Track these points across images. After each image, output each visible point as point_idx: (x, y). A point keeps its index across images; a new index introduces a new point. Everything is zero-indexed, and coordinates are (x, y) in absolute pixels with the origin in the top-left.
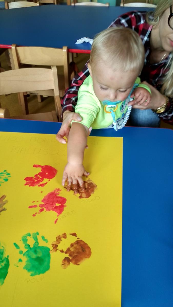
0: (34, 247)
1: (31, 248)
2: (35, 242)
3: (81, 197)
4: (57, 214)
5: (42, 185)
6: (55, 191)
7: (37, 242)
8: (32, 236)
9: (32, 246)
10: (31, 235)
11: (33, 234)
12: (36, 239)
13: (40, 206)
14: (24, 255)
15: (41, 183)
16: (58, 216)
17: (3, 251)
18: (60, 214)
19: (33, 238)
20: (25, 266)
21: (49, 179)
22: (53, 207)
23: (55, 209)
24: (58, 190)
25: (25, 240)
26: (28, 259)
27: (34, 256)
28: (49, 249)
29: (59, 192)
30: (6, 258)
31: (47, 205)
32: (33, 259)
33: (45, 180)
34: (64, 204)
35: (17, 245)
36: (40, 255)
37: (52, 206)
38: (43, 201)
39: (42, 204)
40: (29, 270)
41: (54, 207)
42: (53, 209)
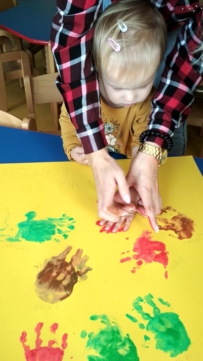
0: (156, 315)
1: (152, 318)
2: (153, 308)
3: (180, 238)
4: (161, 265)
6: (143, 235)
7: (156, 308)
8: (145, 301)
9: (152, 315)
10: (143, 299)
11: (145, 298)
12: (152, 304)
13: (134, 258)
14: (147, 329)
16: (165, 268)
17: (118, 329)
18: (167, 265)
19: (148, 302)
20: (156, 344)
22: (152, 257)
23: (157, 259)
24: (148, 232)
25: (139, 308)
26: (156, 334)
27: (163, 329)
28: (177, 315)
29: (149, 235)
30: (126, 338)
31: (143, 254)
32: (162, 333)
34: (165, 251)
35: (132, 317)
36: (170, 326)
37: (150, 255)
38: (135, 250)
39: (136, 255)
40: (165, 350)
41: (154, 257)
42: (154, 259)
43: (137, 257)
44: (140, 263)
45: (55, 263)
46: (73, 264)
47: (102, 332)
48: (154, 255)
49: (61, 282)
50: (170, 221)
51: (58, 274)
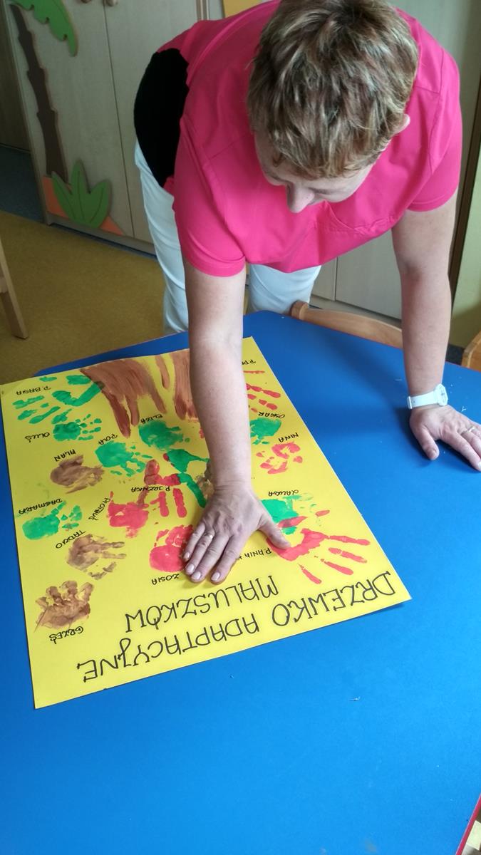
0: (125, 462)
1: (128, 460)
3: (90, 536)
4: (116, 502)
5: (162, 534)
6: (136, 532)
9: (128, 462)
10: (136, 472)
13: (147, 505)
14: (133, 453)
15: (167, 536)
16: (112, 501)
21: (158, 546)
23: (120, 506)
24: (131, 535)
27: (119, 455)
29: (129, 532)
31: (136, 510)
33: (162, 542)
34: (111, 518)
36: (113, 458)
37: (128, 509)
38: (147, 513)
39: (145, 508)
47: (172, 443)
48: (124, 510)
50: (100, 556)
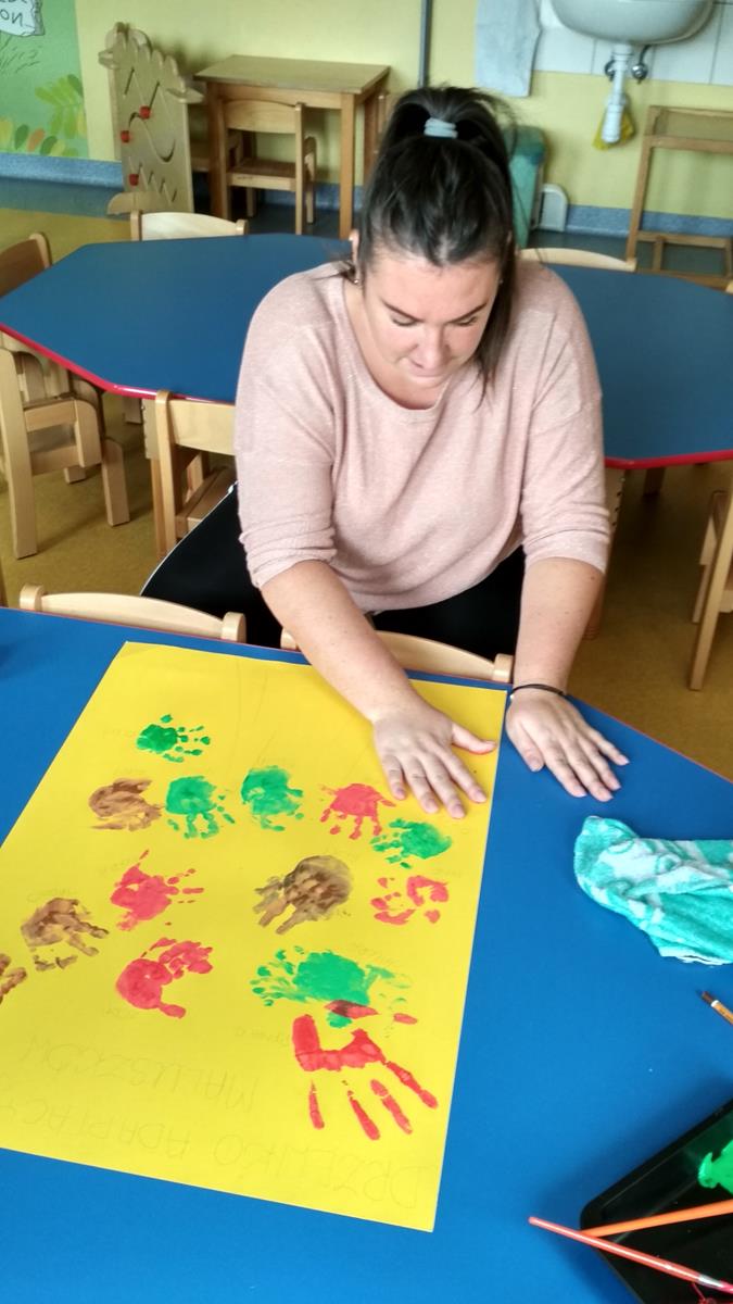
0: (195, 814)
1: (202, 812)
2: (193, 822)
4: (141, 868)
5: (164, 942)
7: (190, 821)
8: (199, 832)
9: (200, 816)
10: (200, 835)
11: (196, 835)
12: (191, 827)
14: (215, 806)
15: (168, 948)
18: (133, 867)
19: (196, 830)
20: (213, 790)
21: (147, 957)
23: (142, 877)
24: (125, 926)
25: (214, 828)
26: (207, 799)
27: (196, 800)
28: (167, 809)
31: (159, 891)
32: (199, 797)
33: (154, 956)
34: (119, 888)
36: (186, 801)
37: (149, 885)
38: (169, 902)
39: (172, 893)
40: (206, 783)
43: (173, 891)
44: (174, 880)
45: (313, 908)
46: (284, 902)
47: (276, 812)
48: (142, 885)
49: (312, 878)
51: (313, 889)
